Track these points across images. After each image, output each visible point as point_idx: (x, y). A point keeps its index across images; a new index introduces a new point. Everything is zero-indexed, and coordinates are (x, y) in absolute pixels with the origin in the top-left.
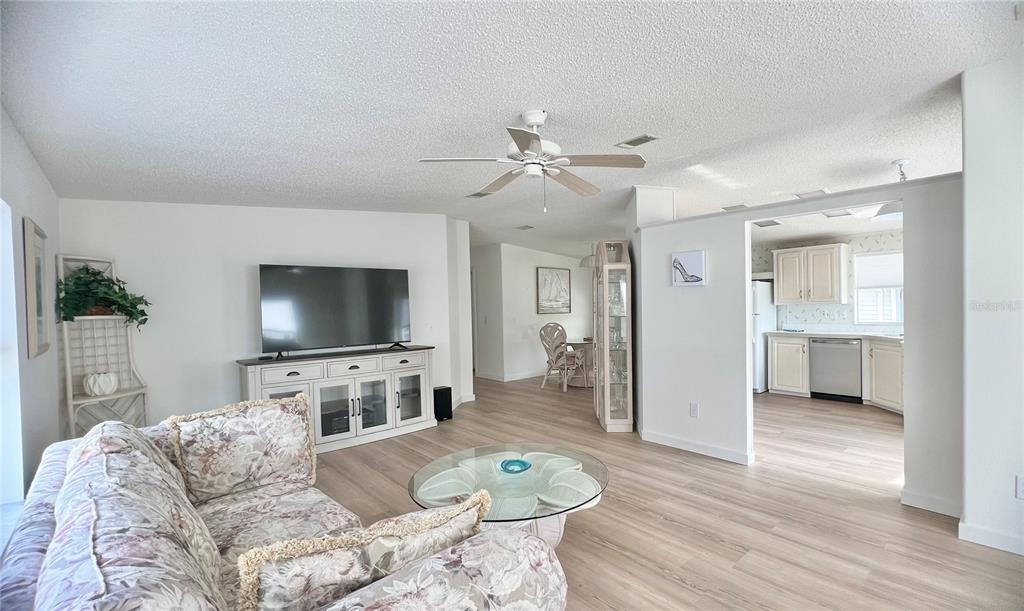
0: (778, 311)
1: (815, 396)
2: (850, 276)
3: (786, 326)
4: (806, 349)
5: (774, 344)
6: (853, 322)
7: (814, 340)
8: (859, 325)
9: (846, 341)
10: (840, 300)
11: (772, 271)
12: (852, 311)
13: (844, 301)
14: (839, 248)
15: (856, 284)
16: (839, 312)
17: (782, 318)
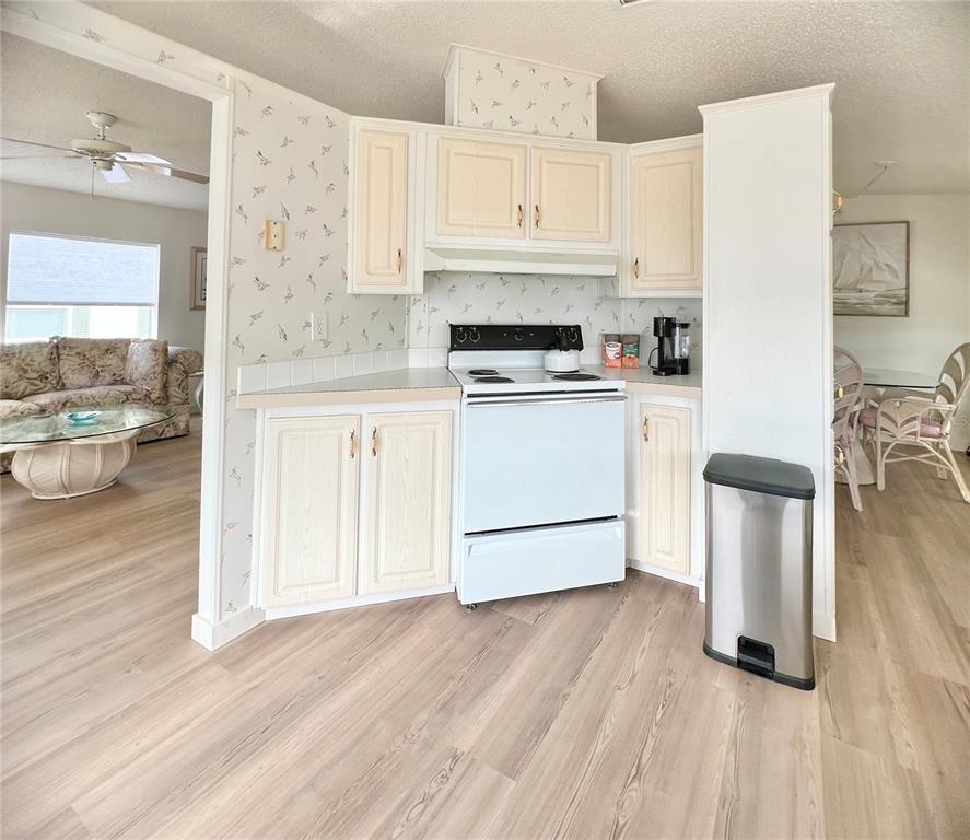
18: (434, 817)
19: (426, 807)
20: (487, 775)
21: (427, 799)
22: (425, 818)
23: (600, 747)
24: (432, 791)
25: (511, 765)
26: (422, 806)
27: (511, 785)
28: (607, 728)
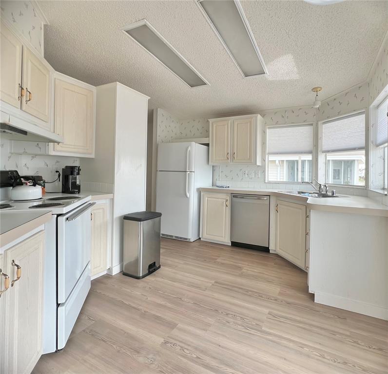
0: (213, 170)
1: (235, 244)
2: (264, 143)
3: (219, 183)
4: (228, 203)
5: (206, 198)
6: (265, 180)
7: (235, 195)
8: (269, 183)
9: (258, 196)
10: (256, 164)
11: (209, 137)
12: (264, 172)
13: (259, 163)
14: (256, 117)
15: (267, 152)
16: (255, 172)
17: (216, 177)
18: (189, 345)
19: (185, 349)
20: (175, 332)
21: (182, 348)
22: (189, 348)
23: (169, 305)
24: (179, 348)
25: (172, 326)
26: (185, 350)
27: (180, 325)
28: (163, 303)
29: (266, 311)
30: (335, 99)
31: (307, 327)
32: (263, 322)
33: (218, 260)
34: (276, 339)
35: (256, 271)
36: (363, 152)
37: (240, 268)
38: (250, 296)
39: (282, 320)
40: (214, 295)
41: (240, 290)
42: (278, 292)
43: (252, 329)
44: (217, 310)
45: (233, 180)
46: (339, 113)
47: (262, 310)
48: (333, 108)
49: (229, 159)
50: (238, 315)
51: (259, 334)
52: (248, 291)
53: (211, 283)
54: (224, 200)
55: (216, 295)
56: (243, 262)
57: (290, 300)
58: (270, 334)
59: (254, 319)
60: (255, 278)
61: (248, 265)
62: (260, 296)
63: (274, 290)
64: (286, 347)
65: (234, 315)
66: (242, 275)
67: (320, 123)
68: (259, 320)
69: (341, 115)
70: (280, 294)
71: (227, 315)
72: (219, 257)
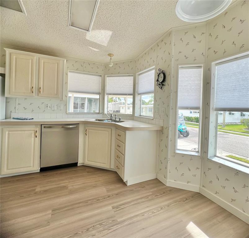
4: (38, 134)
5: (4, 132)
6: (66, 112)
7: (45, 126)
11: (5, 67)
14: (64, 61)
15: (68, 90)
16: (57, 106)
17: (11, 109)
29: (110, 207)
30: (116, 64)
31: (135, 202)
32: (114, 217)
33: (37, 190)
34: (130, 222)
35: (79, 183)
36: (132, 96)
37: (65, 187)
38: (92, 204)
39: (122, 207)
40: (62, 222)
41: (81, 205)
42: (106, 191)
43: (113, 226)
44: (77, 233)
45: (33, 112)
46: (119, 73)
47: (107, 209)
48: (115, 69)
49: (34, 92)
50: (95, 224)
51: (119, 226)
52: (86, 202)
53: (49, 214)
54: (33, 132)
55: (64, 221)
56: (64, 182)
57: (116, 192)
58: (124, 221)
59: (108, 218)
60: (84, 189)
61: (69, 182)
62: (98, 200)
63: (102, 191)
64: (138, 221)
65: (93, 226)
66: (72, 192)
67: (106, 76)
68: (112, 217)
69: (120, 74)
70: (108, 191)
71: (87, 230)
72: (36, 186)
